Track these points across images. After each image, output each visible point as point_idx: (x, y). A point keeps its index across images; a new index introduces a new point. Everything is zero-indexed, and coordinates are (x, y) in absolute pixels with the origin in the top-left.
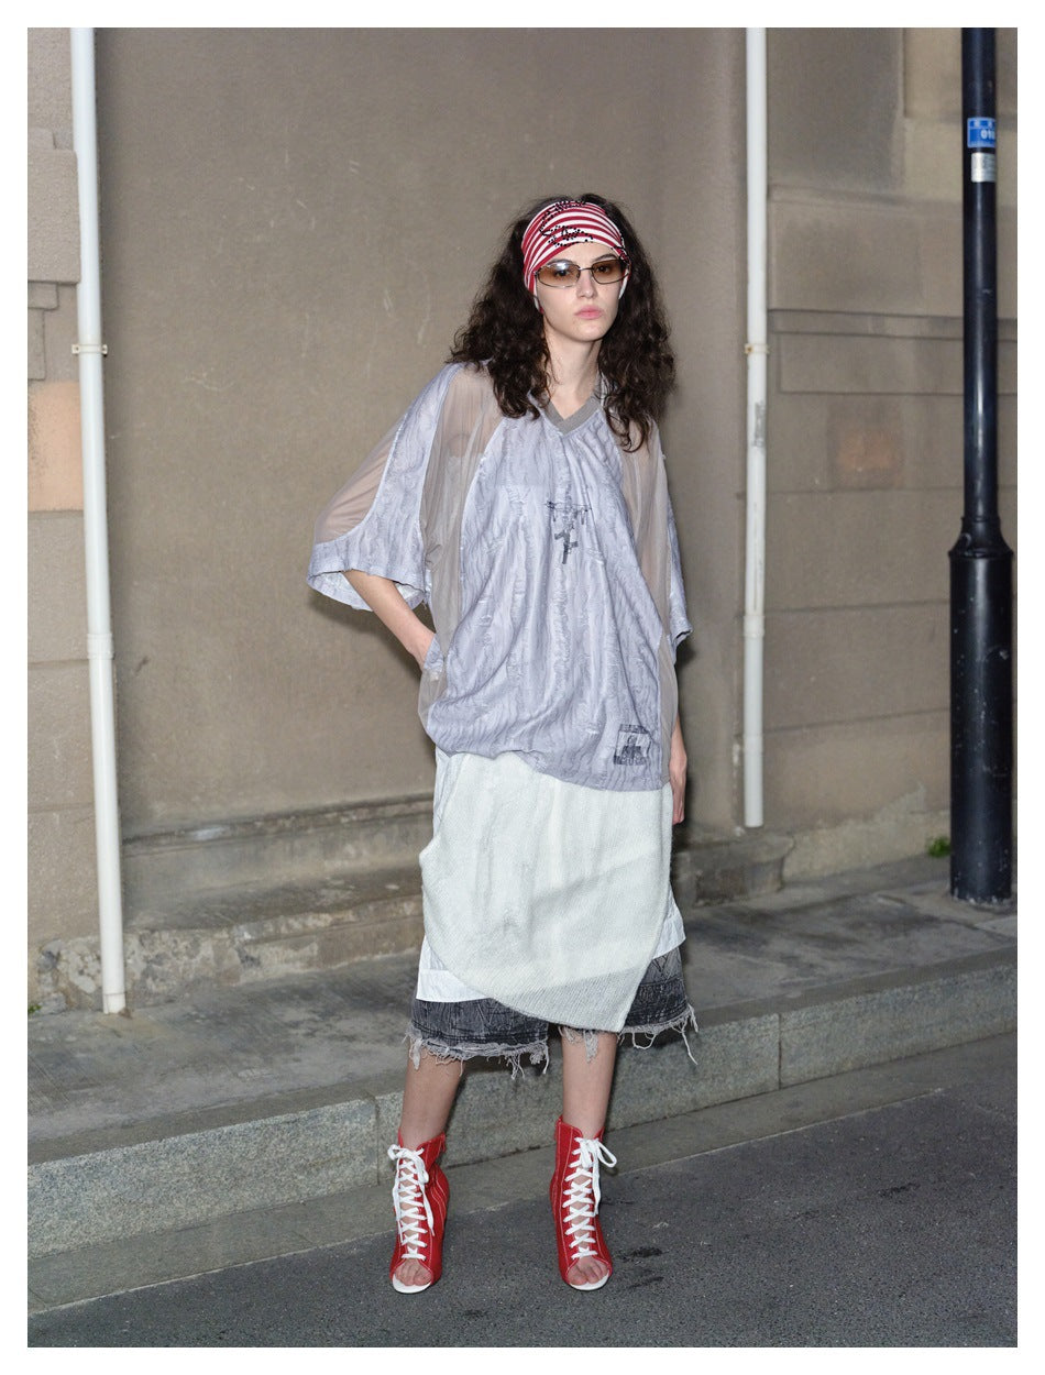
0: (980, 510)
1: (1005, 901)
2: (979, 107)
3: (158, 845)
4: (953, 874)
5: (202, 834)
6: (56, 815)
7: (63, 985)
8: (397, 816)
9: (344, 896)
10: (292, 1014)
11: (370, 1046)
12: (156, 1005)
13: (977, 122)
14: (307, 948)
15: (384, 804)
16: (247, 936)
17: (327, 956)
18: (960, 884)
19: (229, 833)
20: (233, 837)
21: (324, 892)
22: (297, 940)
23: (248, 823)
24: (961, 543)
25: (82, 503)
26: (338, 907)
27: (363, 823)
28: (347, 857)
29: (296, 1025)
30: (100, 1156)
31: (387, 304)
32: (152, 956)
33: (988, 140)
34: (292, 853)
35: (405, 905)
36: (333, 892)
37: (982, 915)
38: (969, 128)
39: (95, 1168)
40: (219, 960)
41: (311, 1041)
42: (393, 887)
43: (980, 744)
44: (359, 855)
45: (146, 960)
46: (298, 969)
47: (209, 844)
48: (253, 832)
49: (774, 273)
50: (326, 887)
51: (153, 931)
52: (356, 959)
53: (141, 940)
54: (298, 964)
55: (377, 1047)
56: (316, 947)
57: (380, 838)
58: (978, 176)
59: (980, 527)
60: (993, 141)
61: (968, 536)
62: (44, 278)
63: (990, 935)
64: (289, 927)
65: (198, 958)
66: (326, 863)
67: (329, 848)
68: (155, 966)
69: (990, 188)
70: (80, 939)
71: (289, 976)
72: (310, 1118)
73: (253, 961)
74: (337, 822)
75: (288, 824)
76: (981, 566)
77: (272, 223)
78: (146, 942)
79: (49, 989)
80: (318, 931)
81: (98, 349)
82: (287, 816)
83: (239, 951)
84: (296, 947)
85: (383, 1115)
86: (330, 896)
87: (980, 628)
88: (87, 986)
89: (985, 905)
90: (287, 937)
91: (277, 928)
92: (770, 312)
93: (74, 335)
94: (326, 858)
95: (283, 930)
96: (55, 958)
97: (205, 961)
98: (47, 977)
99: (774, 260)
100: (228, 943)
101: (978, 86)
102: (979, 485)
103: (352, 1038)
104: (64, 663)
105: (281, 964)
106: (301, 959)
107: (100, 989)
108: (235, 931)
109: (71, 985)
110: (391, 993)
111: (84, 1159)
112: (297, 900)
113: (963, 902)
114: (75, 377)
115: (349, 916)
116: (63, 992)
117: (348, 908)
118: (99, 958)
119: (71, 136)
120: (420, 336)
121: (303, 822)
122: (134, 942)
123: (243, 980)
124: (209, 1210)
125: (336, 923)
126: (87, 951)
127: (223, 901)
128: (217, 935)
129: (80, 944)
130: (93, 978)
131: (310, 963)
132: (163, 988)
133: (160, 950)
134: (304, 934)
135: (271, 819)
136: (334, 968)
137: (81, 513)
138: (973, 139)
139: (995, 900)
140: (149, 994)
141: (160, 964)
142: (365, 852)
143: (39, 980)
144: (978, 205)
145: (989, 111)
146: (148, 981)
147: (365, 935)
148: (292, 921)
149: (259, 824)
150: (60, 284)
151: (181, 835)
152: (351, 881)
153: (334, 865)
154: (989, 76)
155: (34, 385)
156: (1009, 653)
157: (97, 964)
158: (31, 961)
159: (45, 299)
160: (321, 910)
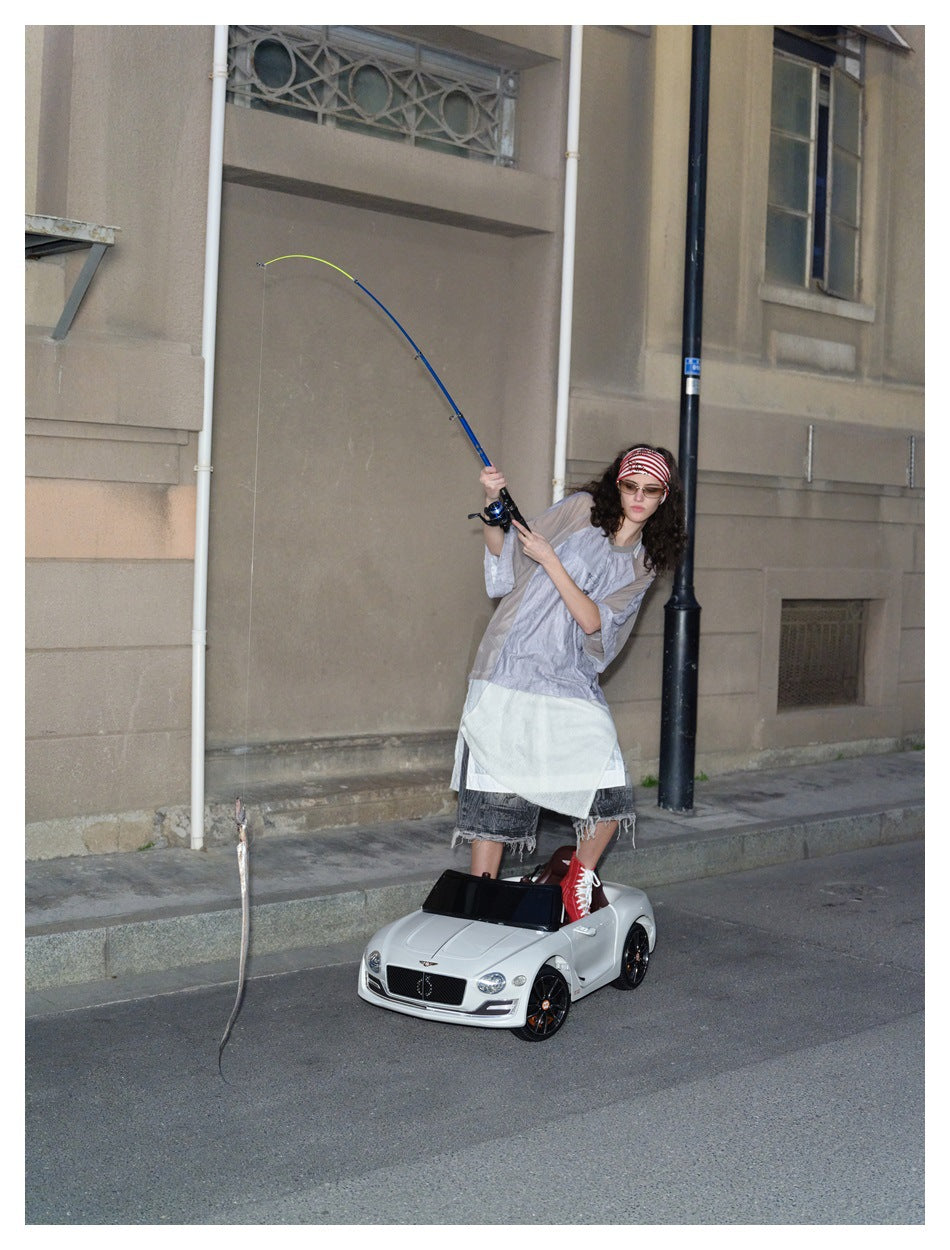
0: (684, 582)
1: (690, 810)
2: (692, 352)
3: (213, 756)
4: (660, 794)
5: (238, 751)
6: (168, 734)
7: (166, 833)
8: (345, 747)
9: (319, 790)
10: (299, 853)
11: (349, 869)
12: (219, 846)
13: (691, 360)
14: (300, 819)
15: (337, 739)
16: (269, 809)
17: (311, 824)
18: (663, 800)
19: (252, 752)
20: (254, 754)
21: (305, 788)
22: (295, 813)
23: (262, 746)
24: (671, 602)
25: (194, 555)
26: (316, 796)
27: (325, 750)
28: (314, 769)
29: (304, 858)
30: (228, 912)
31: (350, 445)
32: (216, 818)
33: (696, 371)
34: (285, 765)
35: (354, 797)
36: (311, 789)
37: (678, 817)
38: (686, 363)
39: (225, 918)
40: (252, 823)
41: (315, 866)
42: (344, 787)
43: (678, 718)
44: (321, 769)
45: (214, 820)
46: (294, 830)
47: (239, 757)
48: (265, 752)
49: (571, 438)
50: (306, 785)
51: (217, 804)
52: (326, 827)
53: (211, 808)
54: (295, 828)
55: (353, 869)
56: (305, 819)
57: (333, 760)
58: (690, 391)
59: (683, 592)
60: (699, 371)
61: (677, 598)
62: (183, 428)
63: (683, 826)
64: (291, 805)
66: (303, 773)
67: (305, 764)
68: (218, 824)
69: (696, 398)
70: (177, 806)
71: (289, 834)
72: (332, 899)
73: (270, 824)
74: (311, 748)
75: (284, 748)
76: (682, 615)
77: (291, 396)
78: (214, 810)
79: (159, 835)
80: (307, 809)
81: (208, 468)
82: (283, 744)
83: (263, 817)
84: (294, 818)
85: (368, 901)
86: (311, 791)
87: (681, 651)
88: (182, 833)
89: (679, 812)
90: (290, 811)
91: (285, 806)
92: (568, 461)
93: (195, 460)
94: (303, 769)
95: (288, 807)
96: (163, 816)
98: (158, 827)
99: (571, 432)
100: (259, 813)
101: (692, 340)
102: (683, 568)
103: (338, 865)
104: (176, 646)
105: (286, 827)
106: (296, 825)
107: (189, 836)
108: (262, 806)
109: (171, 832)
110: (351, 844)
111: (219, 913)
112: (294, 792)
113: (665, 811)
114: (195, 484)
115: (325, 801)
116: (167, 837)
117: (324, 796)
118: (189, 818)
119: (201, 347)
120: (367, 465)
121: (292, 747)
122: (208, 810)
123: (264, 835)
124: (279, 947)
125: (317, 805)
126: (181, 813)
127: (249, 791)
128: (253, 808)
129: (178, 809)
130: (185, 829)
131: (301, 827)
132: (222, 837)
133: (220, 815)
134: (299, 810)
135: (275, 744)
136: (313, 831)
137: (192, 561)
138: (688, 370)
139: (685, 810)
140: (215, 840)
141: (220, 823)
142: (325, 767)
143: (154, 829)
144: (690, 407)
145: (697, 355)
146: (215, 832)
147: (331, 813)
148: (292, 802)
149: (268, 747)
150: (190, 431)
151: (226, 751)
152: (319, 783)
153: (307, 774)
154: (698, 334)
155: (172, 487)
156: (697, 666)
157: (187, 821)
158: (150, 818)
159: (182, 439)
160: (307, 797)
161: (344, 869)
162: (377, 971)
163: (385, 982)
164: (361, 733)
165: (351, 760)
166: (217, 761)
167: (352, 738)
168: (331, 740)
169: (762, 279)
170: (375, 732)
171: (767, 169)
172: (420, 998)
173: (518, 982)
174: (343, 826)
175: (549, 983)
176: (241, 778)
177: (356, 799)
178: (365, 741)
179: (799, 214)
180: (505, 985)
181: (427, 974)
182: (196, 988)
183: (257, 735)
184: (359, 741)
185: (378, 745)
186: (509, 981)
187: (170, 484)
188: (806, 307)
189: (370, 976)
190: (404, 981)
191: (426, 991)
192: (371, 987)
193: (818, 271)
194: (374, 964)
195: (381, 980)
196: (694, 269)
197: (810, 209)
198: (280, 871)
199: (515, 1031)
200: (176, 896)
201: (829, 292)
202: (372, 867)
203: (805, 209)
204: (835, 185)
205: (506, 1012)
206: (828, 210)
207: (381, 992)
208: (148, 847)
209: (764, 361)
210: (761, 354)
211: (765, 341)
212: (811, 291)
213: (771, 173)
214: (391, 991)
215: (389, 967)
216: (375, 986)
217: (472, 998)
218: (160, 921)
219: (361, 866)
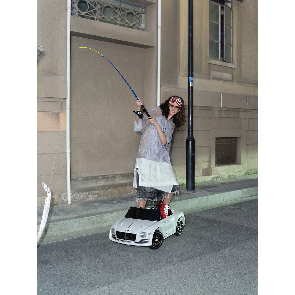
0: (190, 133)
1: (194, 191)
2: (191, 76)
3: (73, 181)
4: (186, 187)
5: (79, 179)
6: (61, 175)
9: (100, 188)
10: (96, 204)
11: (108, 208)
12: (75, 203)
13: (191, 78)
14: (95, 196)
15: (104, 176)
16: (87, 194)
17: (98, 197)
18: (187, 189)
19: (83, 179)
22: (94, 194)
23: (85, 178)
24: (188, 138)
27: (101, 178)
28: (99, 183)
29: (96, 205)
30: (77, 219)
31: (106, 102)
32: (74, 196)
33: (192, 80)
34: (91, 182)
36: (98, 188)
37: (191, 193)
38: (189, 79)
39: (76, 221)
40: (83, 197)
41: (99, 207)
42: (107, 187)
43: (190, 168)
44: (101, 183)
45: (73, 197)
46: (94, 199)
47: (80, 181)
48: (86, 179)
49: (161, 98)
50: (97, 187)
52: (102, 198)
53: (72, 193)
54: (94, 198)
55: (109, 208)
57: (104, 181)
58: (191, 86)
59: (190, 136)
60: (192, 81)
62: (62, 98)
64: (93, 192)
65: (80, 197)
66: (96, 184)
67: (97, 182)
68: (74, 198)
69: (192, 87)
72: (103, 215)
73: (88, 197)
74: (98, 178)
75: (91, 178)
76: (190, 142)
77: (90, 89)
78: (73, 194)
80: (97, 193)
81: (69, 108)
82: (91, 177)
83: (86, 195)
84: (94, 195)
85: (113, 215)
86: (98, 189)
87: (190, 151)
88: (65, 200)
89: (191, 191)
91: (91, 192)
93: (66, 106)
95: (92, 193)
96: (60, 196)
97: (81, 197)
100: (85, 194)
101: (191, 73)
102: (190, 130)
103: (105, 207)
104: (62, 153)
105: (92, 198)
106: (94, 197)
107: (67, 201)
108: (86, 193)
109: (63, 200)
111: (74, 220)
112: (93, 189)
113: (188, 191)
114: (66, 112)
115: (101, 191)
116: (61, 201)
118: (67, 196)
119: (66, 77)
120: (110, 106)
121: (93, 178)
122: (72, 194)
123: (86, 200)
124: (90, 228)
127: (82, 189)
128: (83, 193)
129: (64, 194)
130: (66, 199)
131: (96, 198)
133: (75, 195)
134: (95, 193)
135: (89, 177)
136: (99, 199)
137: (66, 131)
139: (192, 191)
140: (74, 202)
141: (75, 197)
143: (58, 199)
144: (191, 90)
145: (192, 76)
146: (74, 200)
147: (103, 194)
148: (93, 191)
149: (87, 178)
150: (64, 98)
151: (76, 179)
152: (100, 187)
153: (97, 185)
154: (192, 71)
155: (60, 113)
156: (194, 155)
157: (66, 197)
158: (57, 197)
159: (62, 100)
160: (97, 190)
161: (107, 208)
162: (114, 233)
163: (116, 235)
164: (111, 174)
165: (108, 180)
166: (74, 182)
167: (108, 175)
168: (103, 176)
169: (208, 58)
170: (114, 174)
171: (209, 30)
172: (125, 239)
173: (150, 234)
174: (107, 197)
175: (158, 234)
176: (80, 186)
177: (109, 190)
178: (112, 176)
179: (217, 42)
180: (146, 235)
181: (126, 233)
182: (69, 239)
183: (84, 175)
184: (110, 176)
185: (115, 177)
186: (147, 234)
187: (59, 112)
188: (219, 65)
189: (112, 234)
190: (120, 235)
191: (126, 237)
192: (113, 237)
193: (222, 56)
194: (113, 231)
195: (115, 235)
196: (191, 55)
197: (220, 40)
198: (90, 209)
199: (149, 247)
200: (64, 216)
201: (225, 61)
202: (114, 207)
203: (218, 40)
204: (226, 34)
205: (147, 242)
206: (224, 40)
207: (115, 238)
208: (57, 204)
209: (209, 78)
210: (208, 76)
211: (209, 74)
212: (221, 61)
213: (209, 31)
214: (117, 238)
215: (117, 232)
216: (114, 237)
217: (138, 239)
218: (59, 222)
219: (111, 207)
